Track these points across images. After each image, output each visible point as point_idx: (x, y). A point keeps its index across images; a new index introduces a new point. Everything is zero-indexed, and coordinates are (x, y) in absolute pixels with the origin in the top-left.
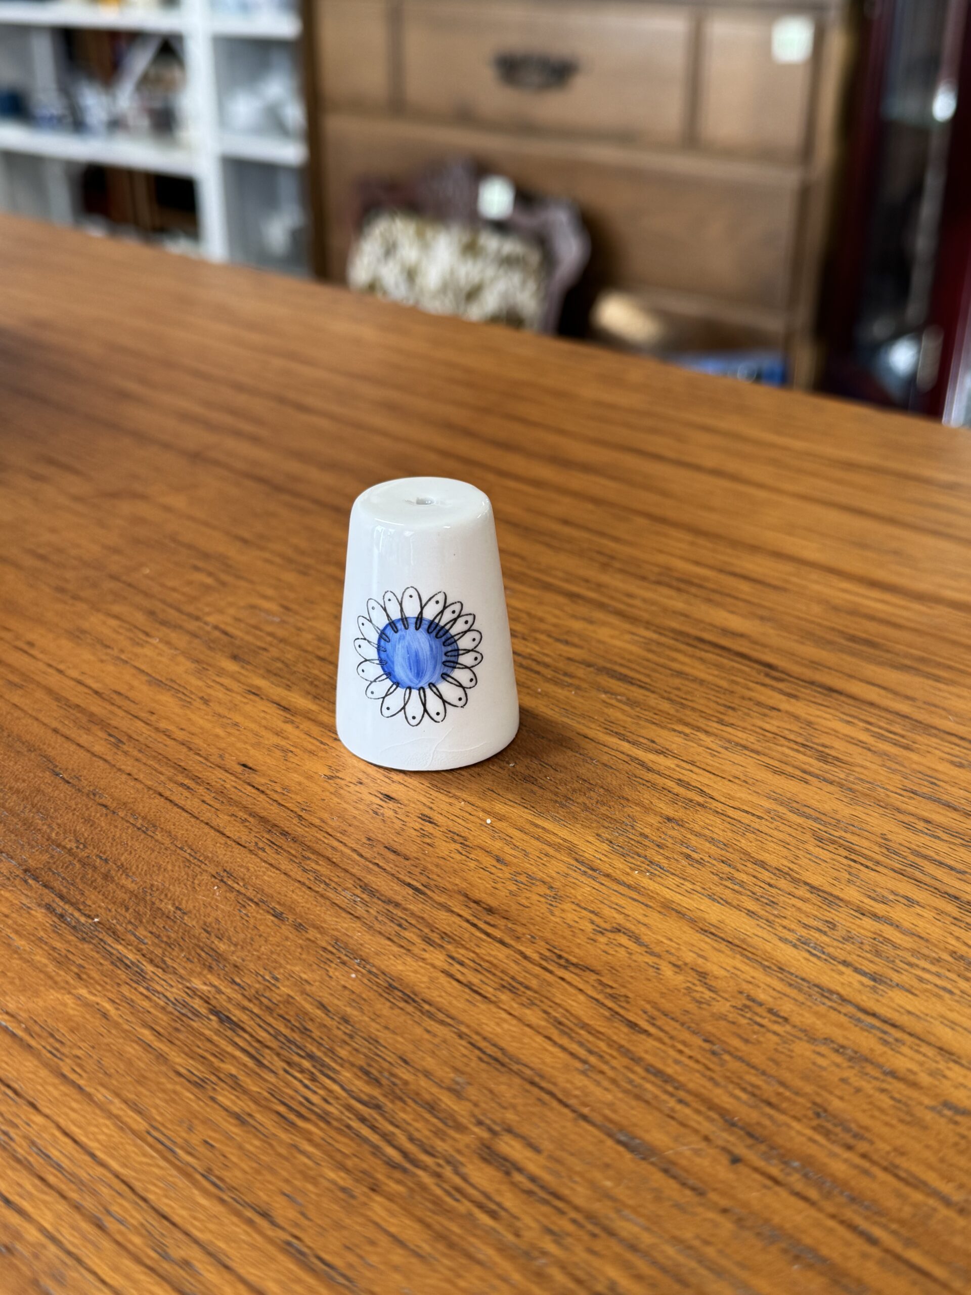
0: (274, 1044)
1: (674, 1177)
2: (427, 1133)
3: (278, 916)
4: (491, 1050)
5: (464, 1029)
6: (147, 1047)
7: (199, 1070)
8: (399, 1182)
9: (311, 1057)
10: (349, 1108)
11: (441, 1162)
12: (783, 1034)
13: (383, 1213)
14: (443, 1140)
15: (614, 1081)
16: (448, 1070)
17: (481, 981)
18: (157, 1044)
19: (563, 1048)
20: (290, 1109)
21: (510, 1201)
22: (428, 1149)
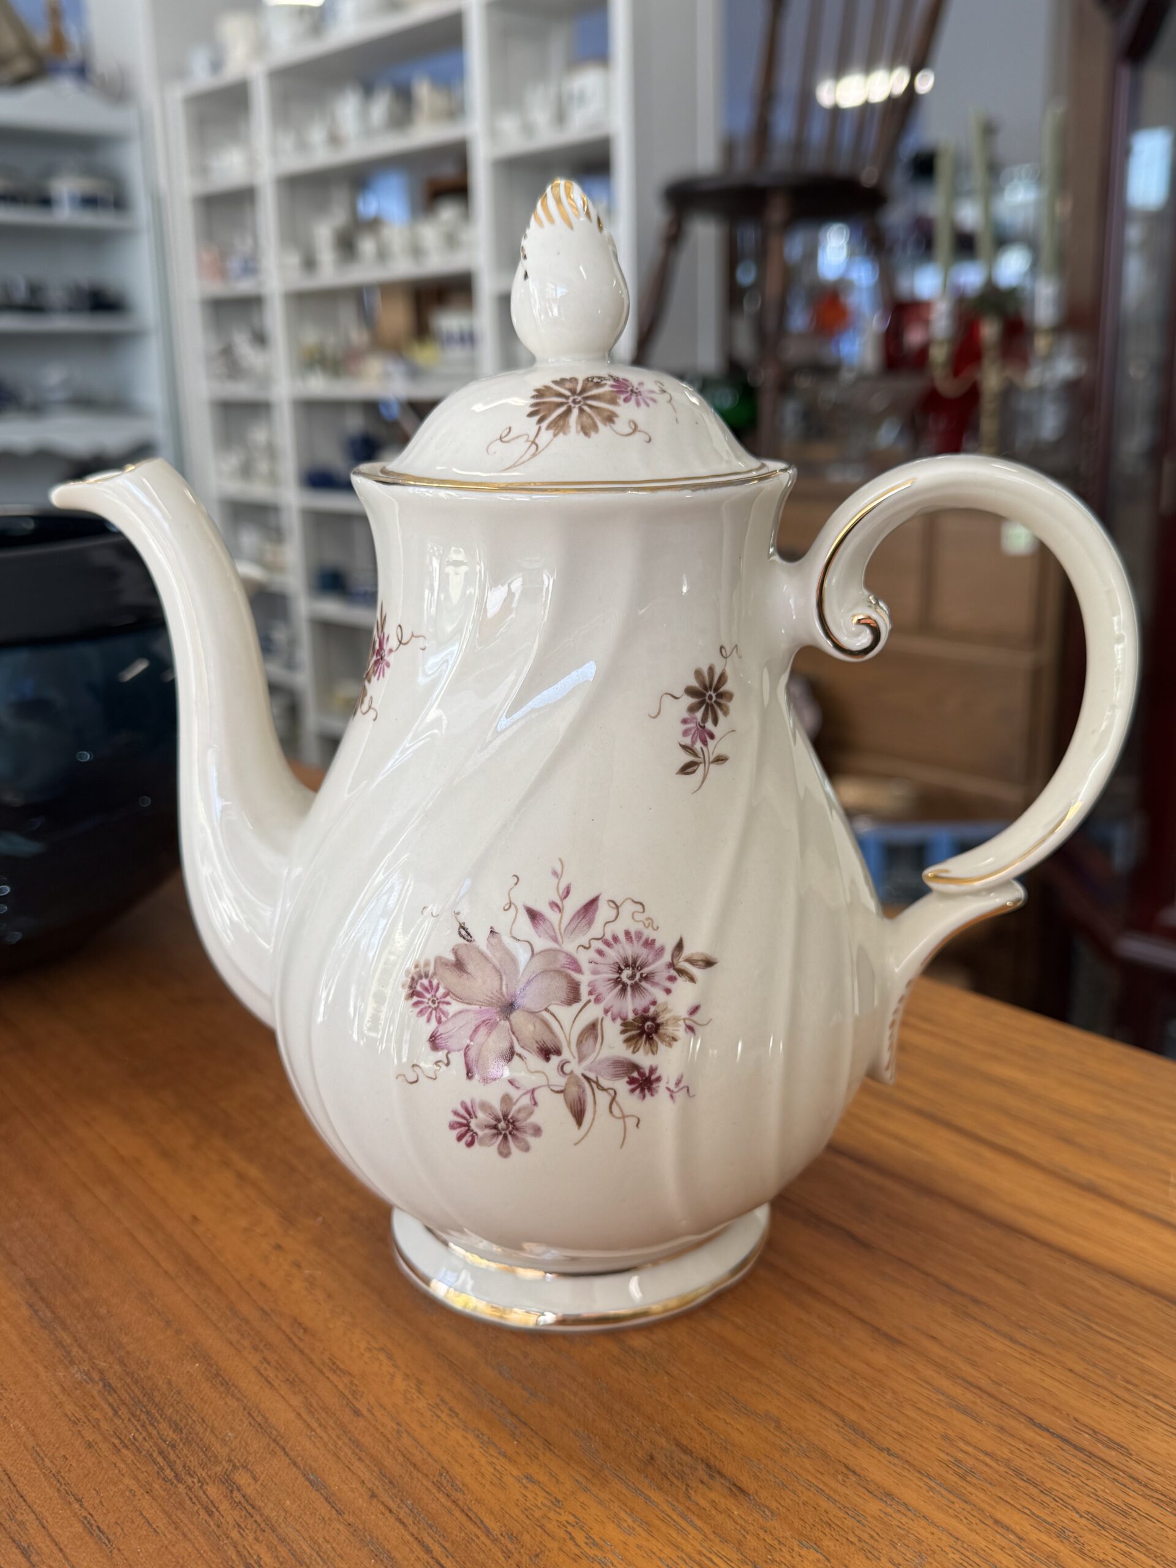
0: (130, 1403)
1: (329, 1503)
2: (196, 1464)
3: (168, 1323)
4: (259, 1419)
5: (249, 1405)
6: (54, 1397)
7: (80, 1415)
8: (166, 1490)
9: (148, 1413)
10: (156, 1444)
11: (195, 1480)
12: (450, 1423)
13: (147, 1506)
14: (203, 1469)
15: (325, 1445)
17: (276, 1375)
18: (61, 1396)
19: (305, 1421)
20: (122, 1442)
21: (224, 1506)
22: (191, 1472)
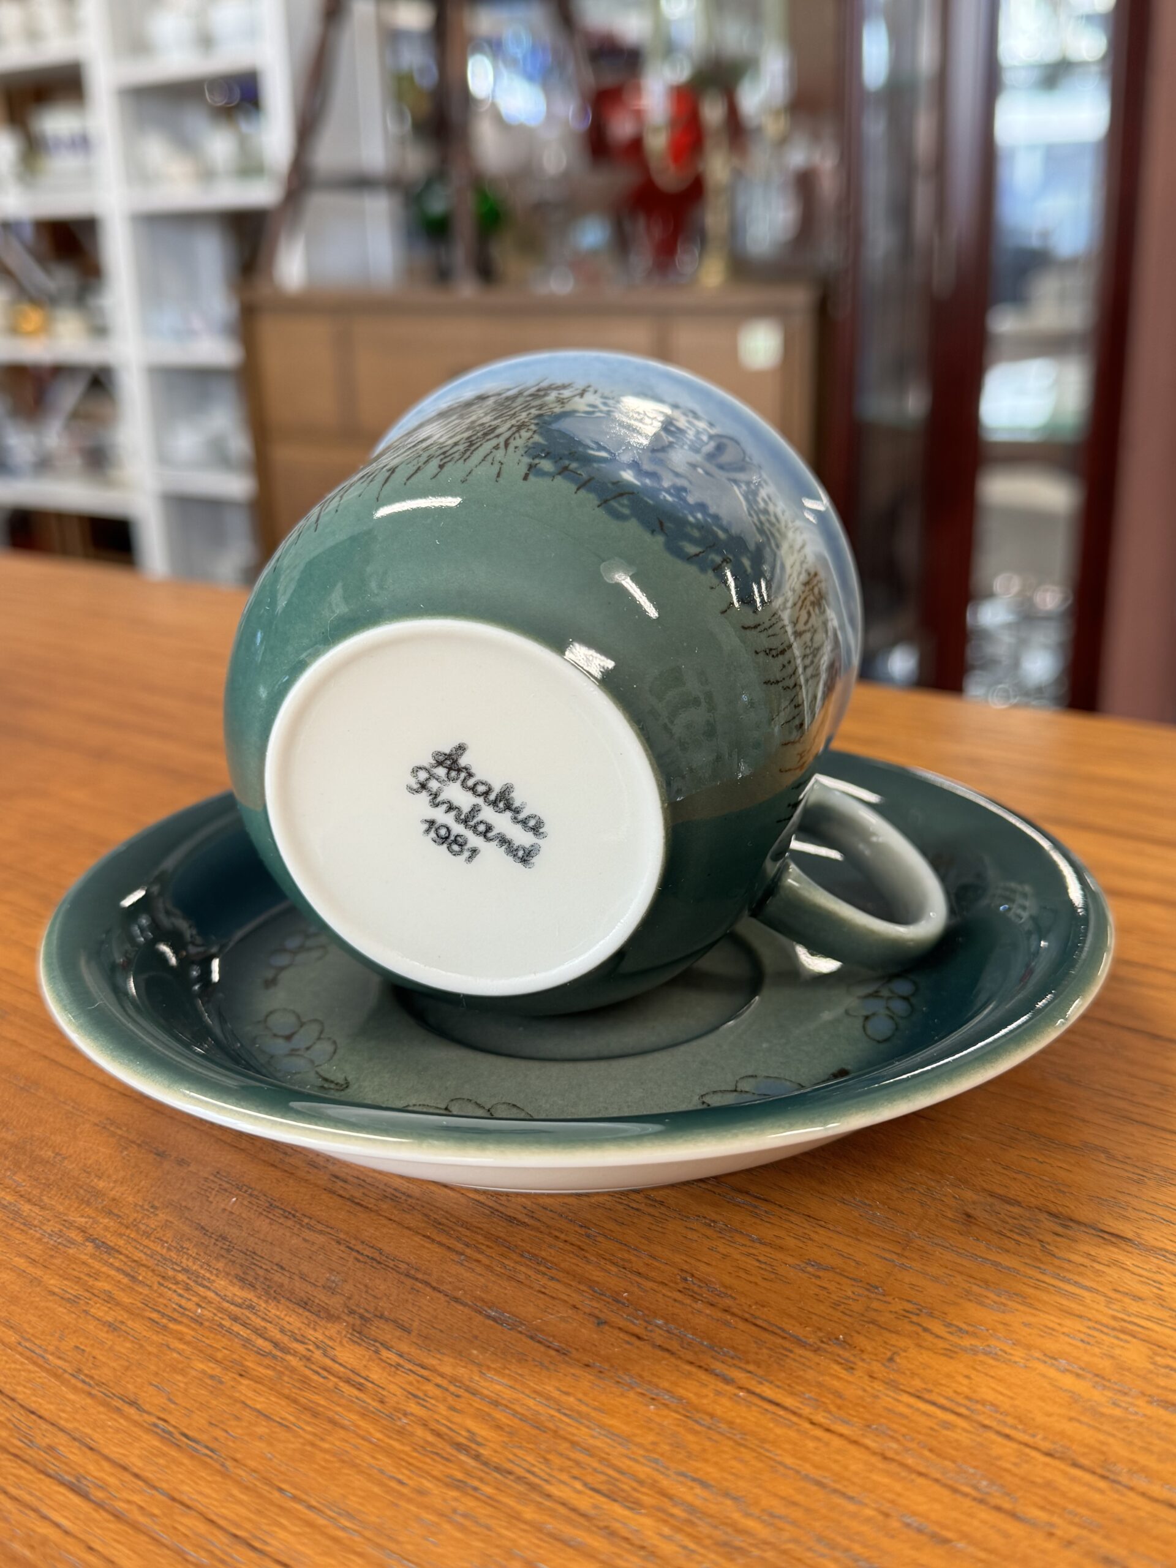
0: (151, 1263)
1: (539, 1342)
2: (300, 1325)
3: (161, 1155)
4: (368, 1251)
5: (342, 1236)
6: (22, 1273)
7: (74, 1290)
8: (268, 1367)
9: (185, 1270)
10: (221, 1310)
11: (311, 1347)
13: (250, 1394)
14: (315, 1330)
15: (489, 1269)
16: (323, 1271)
17: (364, 1194)
18: (31, 1270)
19: (440, 1244)
20: (163, 1315)
21: (376, 1374)
22: (299, 1337)
